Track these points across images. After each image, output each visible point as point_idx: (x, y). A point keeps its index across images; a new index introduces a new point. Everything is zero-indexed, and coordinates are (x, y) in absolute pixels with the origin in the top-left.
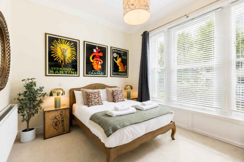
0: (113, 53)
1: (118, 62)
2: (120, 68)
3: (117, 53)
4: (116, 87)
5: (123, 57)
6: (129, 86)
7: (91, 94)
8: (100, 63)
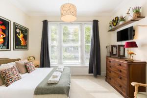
0: (16, 29)
1: (21, 37)
2: (22, 42)
3: (20, 30)
4: (20, 59)
5: (25, 34)
6: (32, 58)
7: (7, 72)
8: (2, 36)
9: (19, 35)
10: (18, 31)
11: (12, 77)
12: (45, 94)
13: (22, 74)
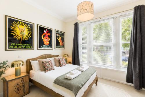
1: (59, 39)
4: (58, 56)
6: (66, 55)
7: (46, 63)
8: (48, 40)
9: (58, 38)
10: (58, 35)
11: (48, 67)
12: (60, 85)
13: (57, 66)
